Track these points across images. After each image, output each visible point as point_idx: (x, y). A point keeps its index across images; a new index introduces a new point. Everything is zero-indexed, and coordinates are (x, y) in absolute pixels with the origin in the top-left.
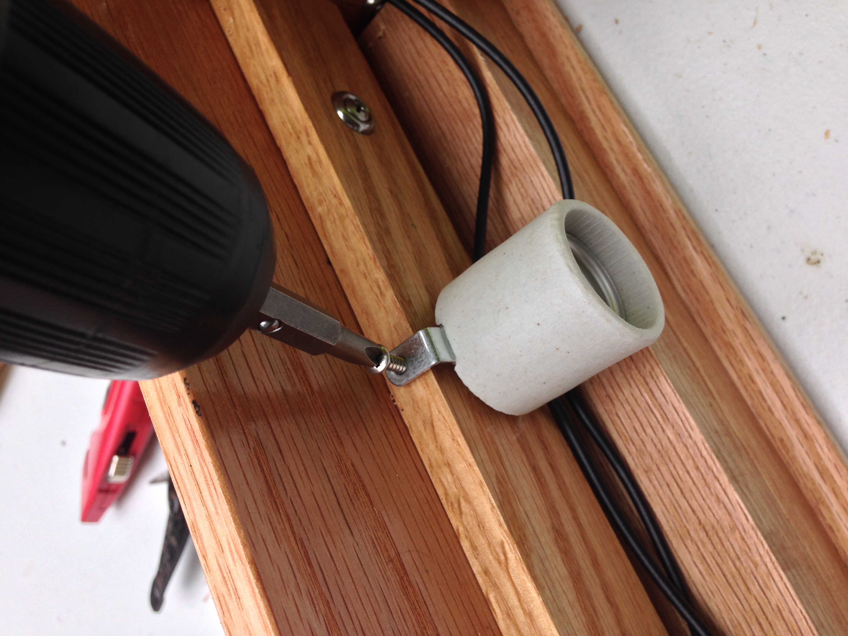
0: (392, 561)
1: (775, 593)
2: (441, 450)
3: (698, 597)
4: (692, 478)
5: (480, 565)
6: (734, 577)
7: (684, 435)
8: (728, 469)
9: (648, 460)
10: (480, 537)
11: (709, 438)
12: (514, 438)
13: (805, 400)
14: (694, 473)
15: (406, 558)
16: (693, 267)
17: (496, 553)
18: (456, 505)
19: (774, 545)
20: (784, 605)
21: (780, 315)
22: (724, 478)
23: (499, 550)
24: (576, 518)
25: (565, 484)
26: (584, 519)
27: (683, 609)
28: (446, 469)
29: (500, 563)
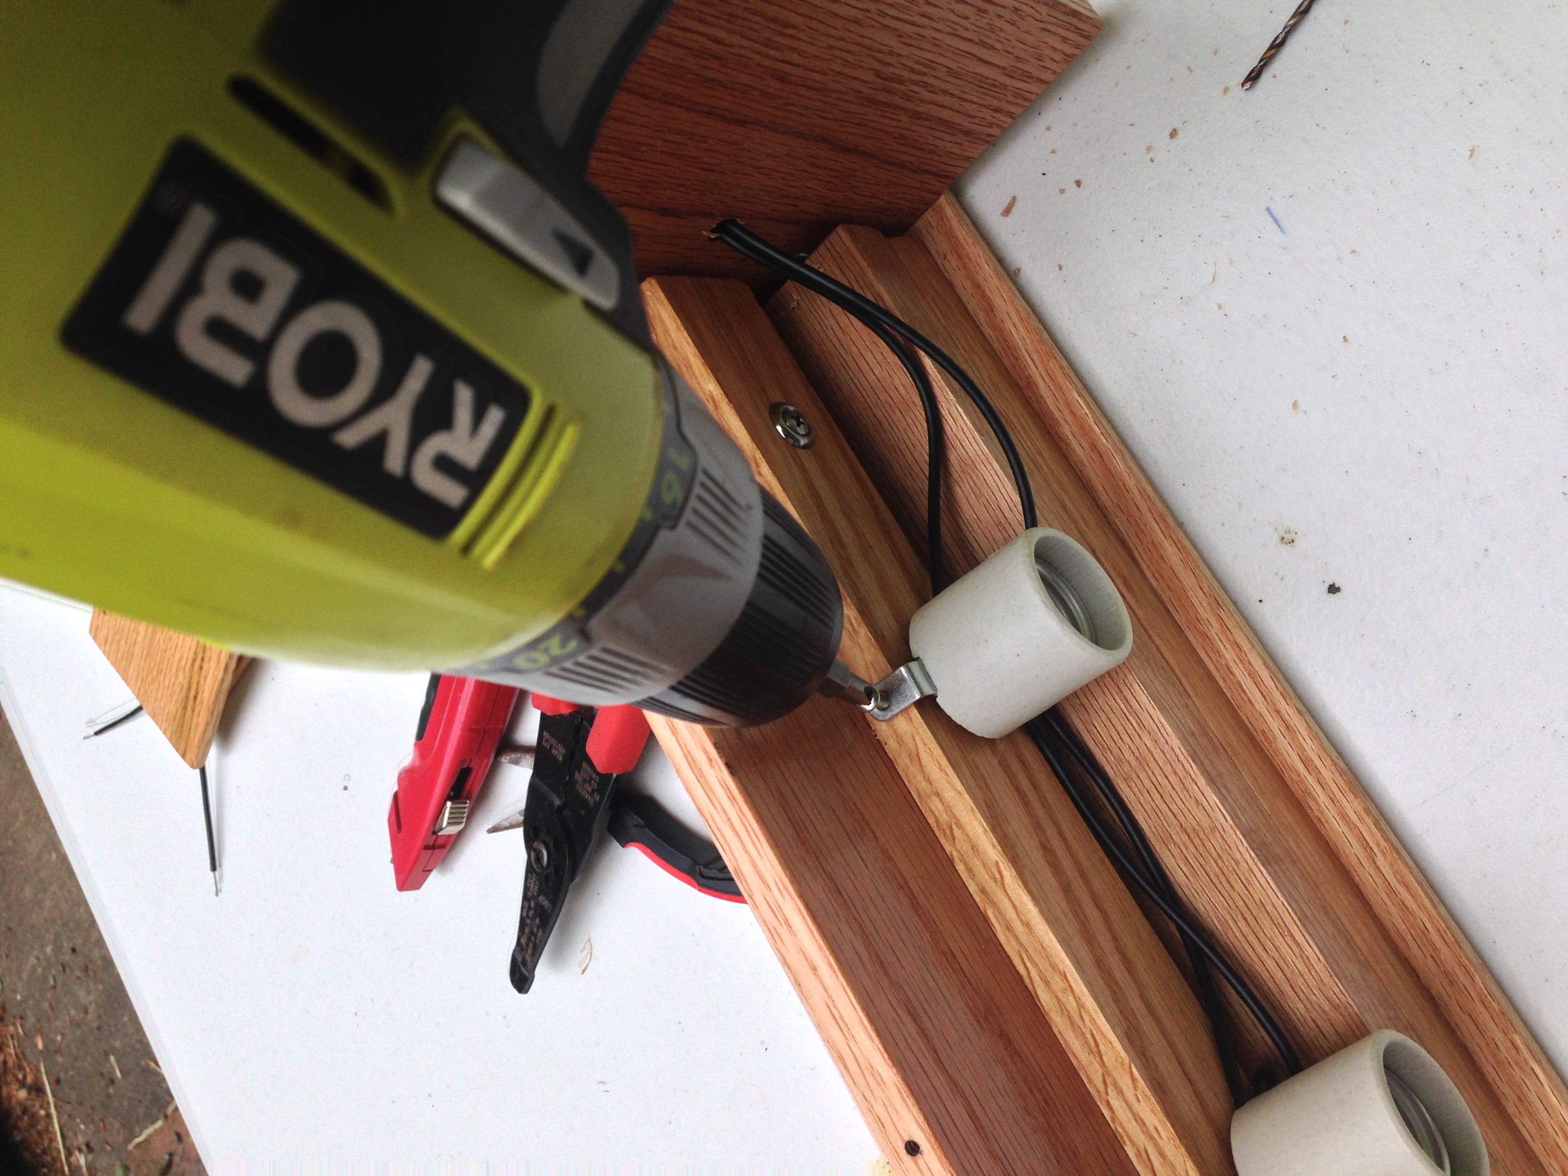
0: (901, 887)
1: (1257, 888)
2: (929, 781)
3: (1184, 899)
4: (1170, 783)
5: (977, 885)
6: (1217, 876)
7: (1160, 741)
8: (1205, 772)
9: (1127, 768)
10: (975, 859)
11: (1184, 740)
12: (996, 761)
13: (1284, 689)
14: (1173, 778)
15: (913, 885)
16: (1163, 553)
17: (991, 872)
18: (948, 832)
19: (1254, 841)
20: (1267, 899)
21: (1256, 598)
22: (1202, 781)
23: (994, 870)
24: (1061, 833)
25: (1047, 800)
26: (1068, 834)
27: (1170, 911)
28: (934, 798)
29: (996, 882)
